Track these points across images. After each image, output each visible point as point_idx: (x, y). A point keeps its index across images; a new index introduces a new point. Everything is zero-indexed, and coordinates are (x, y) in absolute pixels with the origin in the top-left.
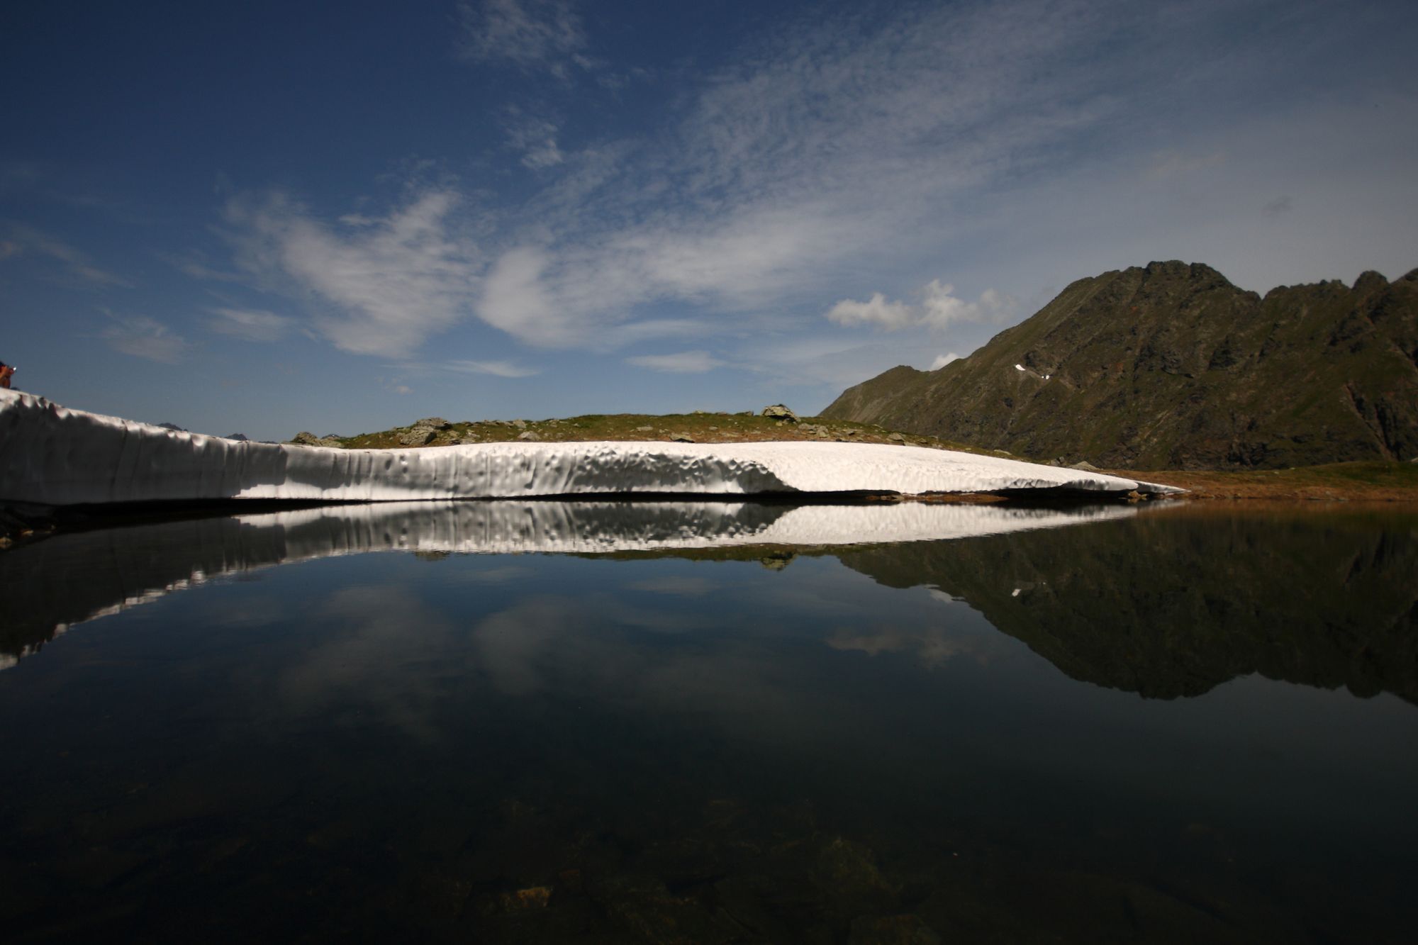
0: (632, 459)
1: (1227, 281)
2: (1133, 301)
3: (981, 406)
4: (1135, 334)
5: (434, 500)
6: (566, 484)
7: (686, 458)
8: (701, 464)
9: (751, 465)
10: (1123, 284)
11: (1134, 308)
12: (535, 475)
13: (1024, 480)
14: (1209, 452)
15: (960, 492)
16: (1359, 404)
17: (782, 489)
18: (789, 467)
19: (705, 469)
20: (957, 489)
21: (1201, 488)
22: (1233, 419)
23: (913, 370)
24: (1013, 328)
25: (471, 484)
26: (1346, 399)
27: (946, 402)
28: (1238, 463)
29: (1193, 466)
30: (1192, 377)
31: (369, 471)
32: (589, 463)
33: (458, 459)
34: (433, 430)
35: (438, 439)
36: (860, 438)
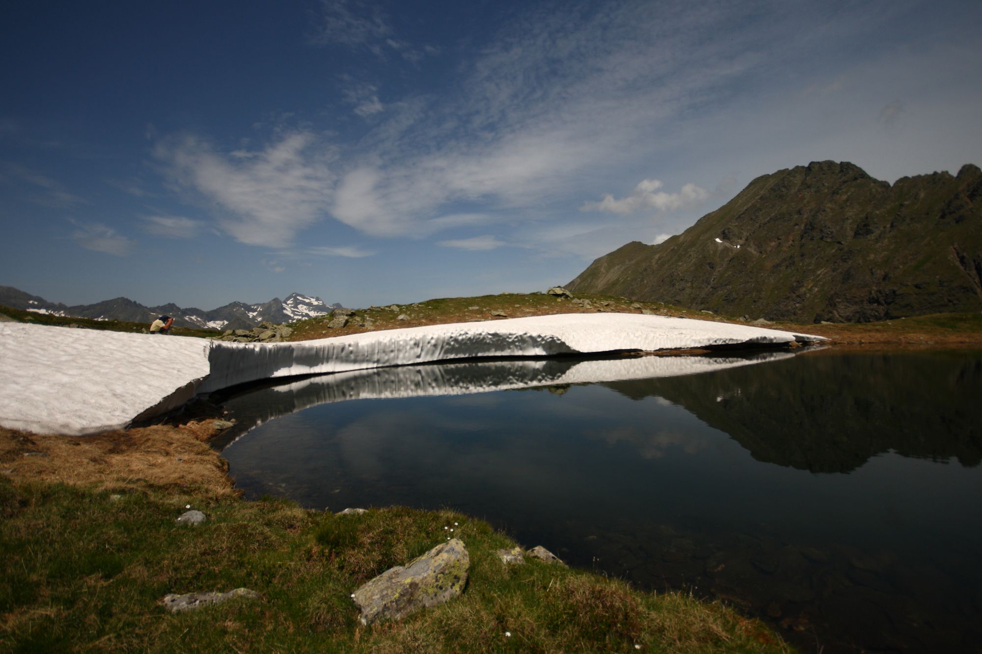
0: (478, 337)
1: (866, 174)
2: (799, 190)
3: (692, 268)
4: (801, 214)
5: (367, 369)
6: (440, 354)
7: (510, 334)
8: (520, 338)
9: (551, 338)
10: (791, 178)
11: (800, 196)
12: (422, 350)
13: (721, 339)
14: (855, 297)
15: (681, 348)
16: (962, 260)
17: (570, 352)
18: (574, 337)
19: (523, 341)
20: (678, 347)
21: (837, 337)
22: (872, 273)
23: (643, 244)
24: (713, 212)
25: (386, 358)
26: (952, 257)
27: (666, 266)
28: (876, 304)
29: (843, 307)
30: (842, 244)
31: (333, 355)
32: (452, 341)
33: (380, 343)
34: (346, 318)
35: (349, 324)
36: (613, 308)
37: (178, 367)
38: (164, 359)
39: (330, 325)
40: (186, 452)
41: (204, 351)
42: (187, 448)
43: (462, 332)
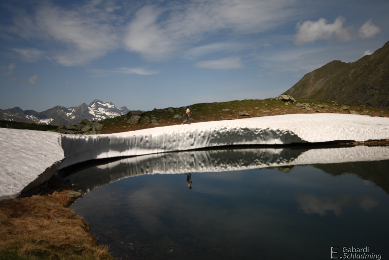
0: (234, 131)
3: (380, 80)
5: (158, 153)
6: (207, 143)
7: (257, 129)
8: (264, 132)
9: (287, 131)
12: (195, 140)
17: (301, 142)
19: (266, 134)
23: (342, 62)
25: (170, 145)
27: (360, 78)
31: (135, 143)
32: (216, 134)
33: (166, 135)
34: (139, 117)
35: (141, 121)
36: (327, 110)
37: (44, 153)
38: (34, 147)
39: (129, 122)
40: (61, 216)
41: (58, 141)
42: (61, 213)
43: (223, 128)
